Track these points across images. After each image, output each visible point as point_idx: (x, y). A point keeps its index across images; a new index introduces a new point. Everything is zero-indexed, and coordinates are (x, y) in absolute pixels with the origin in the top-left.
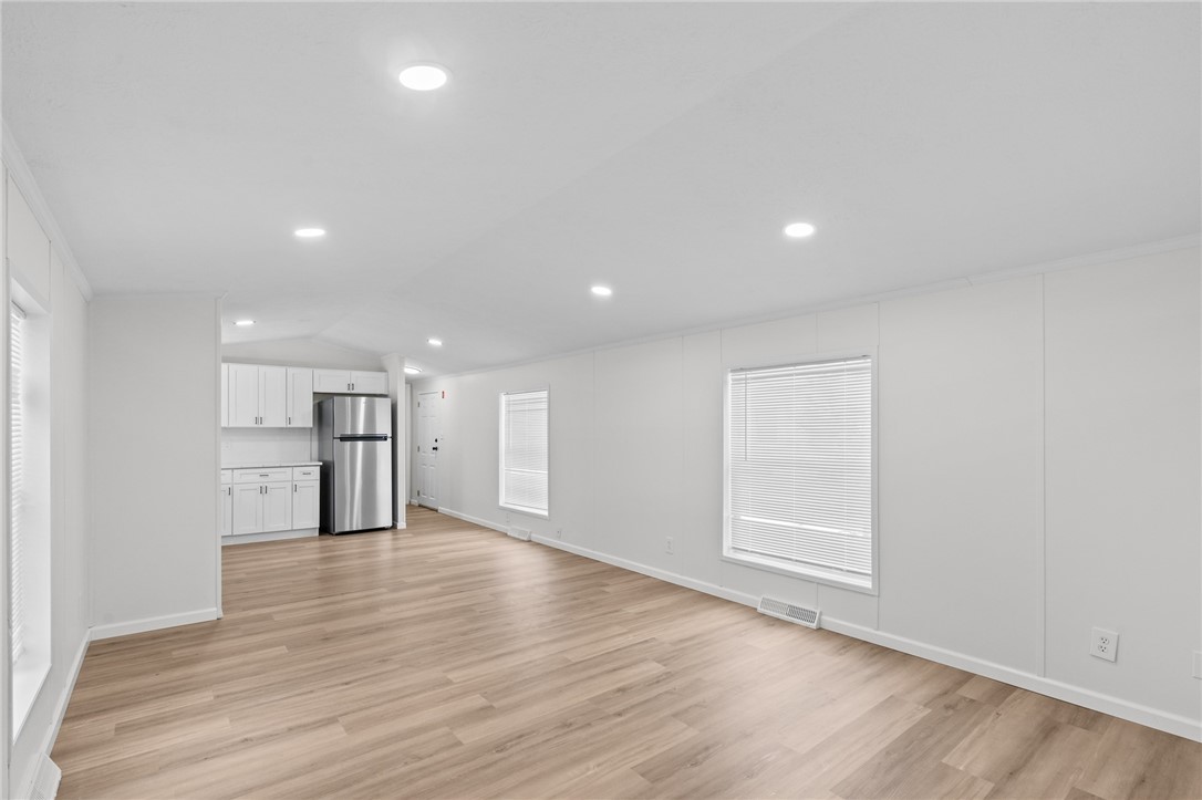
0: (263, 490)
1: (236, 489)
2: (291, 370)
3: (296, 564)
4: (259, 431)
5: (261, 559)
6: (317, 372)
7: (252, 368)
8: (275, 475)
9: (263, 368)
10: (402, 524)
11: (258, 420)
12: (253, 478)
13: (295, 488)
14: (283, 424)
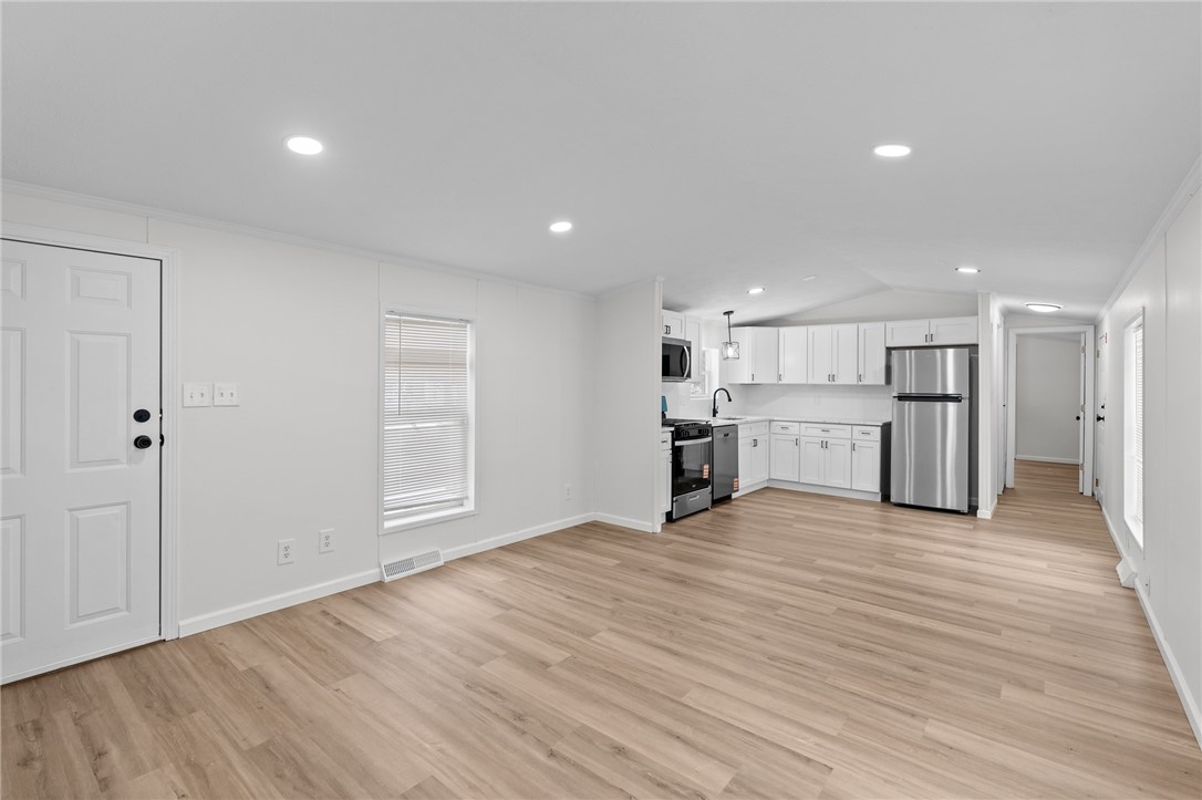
0: (825, 445)
1: (803, 440)
2: (863, 326)
3: (792, 517)
4: (832, 387)
5: (783, 506)
6: (890, 325)
7: (827, 328)
8: (836, 432)
9: (836, 327)
10: (986, 511)
11: (832, 377)
12: (815, 432)
13: (853, 447)
14: (854, 381)
